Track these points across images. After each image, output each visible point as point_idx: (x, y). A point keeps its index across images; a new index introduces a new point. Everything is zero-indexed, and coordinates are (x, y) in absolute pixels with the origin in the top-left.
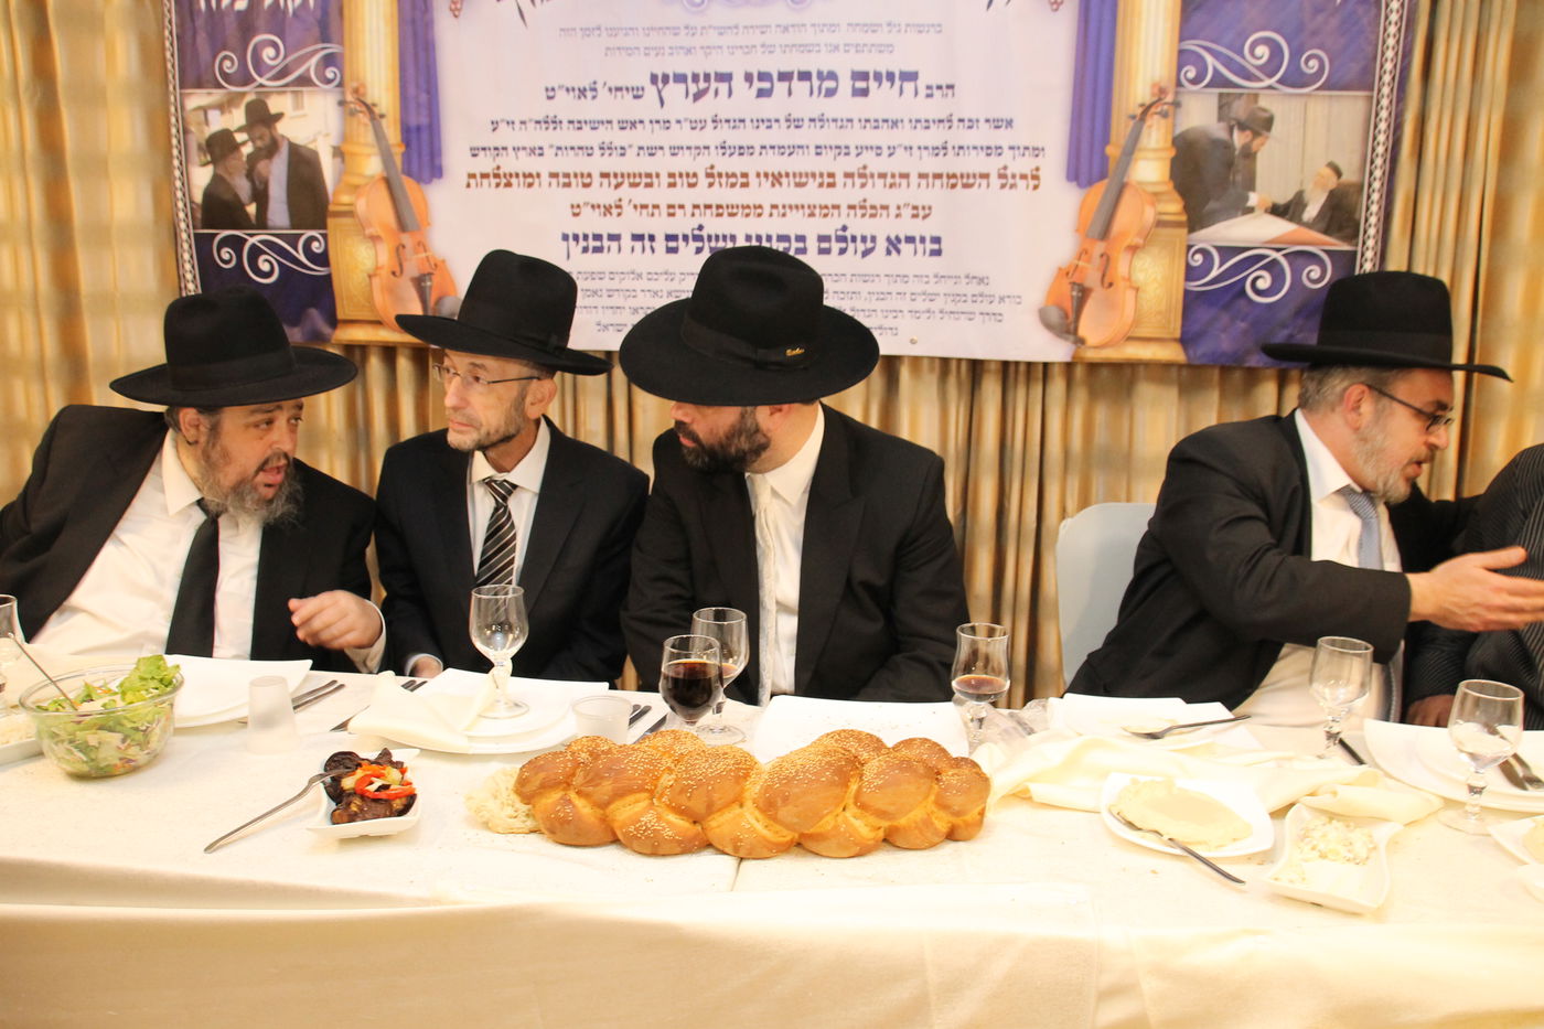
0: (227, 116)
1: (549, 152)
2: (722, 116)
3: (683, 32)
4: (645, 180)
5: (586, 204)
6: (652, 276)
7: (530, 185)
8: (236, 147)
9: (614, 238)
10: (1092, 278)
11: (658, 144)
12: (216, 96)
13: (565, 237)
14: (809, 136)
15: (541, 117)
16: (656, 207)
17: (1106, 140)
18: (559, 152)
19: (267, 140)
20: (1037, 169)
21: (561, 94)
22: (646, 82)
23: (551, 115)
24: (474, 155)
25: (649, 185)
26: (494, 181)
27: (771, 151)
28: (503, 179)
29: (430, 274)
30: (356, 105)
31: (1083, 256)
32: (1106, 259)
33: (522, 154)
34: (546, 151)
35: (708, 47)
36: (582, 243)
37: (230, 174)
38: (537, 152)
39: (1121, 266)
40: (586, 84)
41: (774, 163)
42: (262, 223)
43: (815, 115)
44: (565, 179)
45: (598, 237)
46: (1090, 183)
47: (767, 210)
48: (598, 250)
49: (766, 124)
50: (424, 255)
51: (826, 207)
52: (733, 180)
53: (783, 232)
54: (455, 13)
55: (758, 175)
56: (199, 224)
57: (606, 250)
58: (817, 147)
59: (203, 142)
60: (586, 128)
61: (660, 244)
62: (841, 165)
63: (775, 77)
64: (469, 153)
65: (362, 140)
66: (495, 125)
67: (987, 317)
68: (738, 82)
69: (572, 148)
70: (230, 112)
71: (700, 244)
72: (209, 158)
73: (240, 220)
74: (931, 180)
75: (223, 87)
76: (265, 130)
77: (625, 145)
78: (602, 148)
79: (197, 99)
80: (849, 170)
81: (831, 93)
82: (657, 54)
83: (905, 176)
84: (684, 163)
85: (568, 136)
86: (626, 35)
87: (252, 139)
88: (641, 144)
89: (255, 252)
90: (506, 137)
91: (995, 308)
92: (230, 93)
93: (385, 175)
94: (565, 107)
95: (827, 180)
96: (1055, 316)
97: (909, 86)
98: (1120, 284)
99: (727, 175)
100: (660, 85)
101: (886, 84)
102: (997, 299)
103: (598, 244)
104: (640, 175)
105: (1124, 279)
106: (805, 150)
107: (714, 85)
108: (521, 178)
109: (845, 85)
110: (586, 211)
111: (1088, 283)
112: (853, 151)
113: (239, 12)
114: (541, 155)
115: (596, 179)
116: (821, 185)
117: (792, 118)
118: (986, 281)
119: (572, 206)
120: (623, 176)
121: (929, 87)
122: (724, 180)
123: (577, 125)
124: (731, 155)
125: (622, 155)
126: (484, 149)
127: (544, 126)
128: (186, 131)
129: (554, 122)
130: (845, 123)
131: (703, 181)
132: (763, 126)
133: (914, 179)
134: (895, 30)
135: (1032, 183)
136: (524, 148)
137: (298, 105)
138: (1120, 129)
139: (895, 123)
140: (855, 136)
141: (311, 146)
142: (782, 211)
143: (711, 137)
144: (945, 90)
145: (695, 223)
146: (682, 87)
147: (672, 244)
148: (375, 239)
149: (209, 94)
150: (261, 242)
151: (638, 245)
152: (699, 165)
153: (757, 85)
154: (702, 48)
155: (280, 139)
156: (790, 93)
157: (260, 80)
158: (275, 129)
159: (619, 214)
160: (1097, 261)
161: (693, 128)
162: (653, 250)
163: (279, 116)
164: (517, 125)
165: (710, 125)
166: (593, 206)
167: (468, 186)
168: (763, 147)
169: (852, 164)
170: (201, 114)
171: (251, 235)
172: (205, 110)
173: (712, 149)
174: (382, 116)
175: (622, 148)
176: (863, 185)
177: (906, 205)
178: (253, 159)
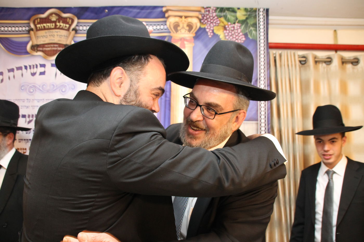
3: (26, 101)
35: (34, 106)
84: (22, 145)
146: (24, 119)
152: (27, 146)
154: (32, 106)
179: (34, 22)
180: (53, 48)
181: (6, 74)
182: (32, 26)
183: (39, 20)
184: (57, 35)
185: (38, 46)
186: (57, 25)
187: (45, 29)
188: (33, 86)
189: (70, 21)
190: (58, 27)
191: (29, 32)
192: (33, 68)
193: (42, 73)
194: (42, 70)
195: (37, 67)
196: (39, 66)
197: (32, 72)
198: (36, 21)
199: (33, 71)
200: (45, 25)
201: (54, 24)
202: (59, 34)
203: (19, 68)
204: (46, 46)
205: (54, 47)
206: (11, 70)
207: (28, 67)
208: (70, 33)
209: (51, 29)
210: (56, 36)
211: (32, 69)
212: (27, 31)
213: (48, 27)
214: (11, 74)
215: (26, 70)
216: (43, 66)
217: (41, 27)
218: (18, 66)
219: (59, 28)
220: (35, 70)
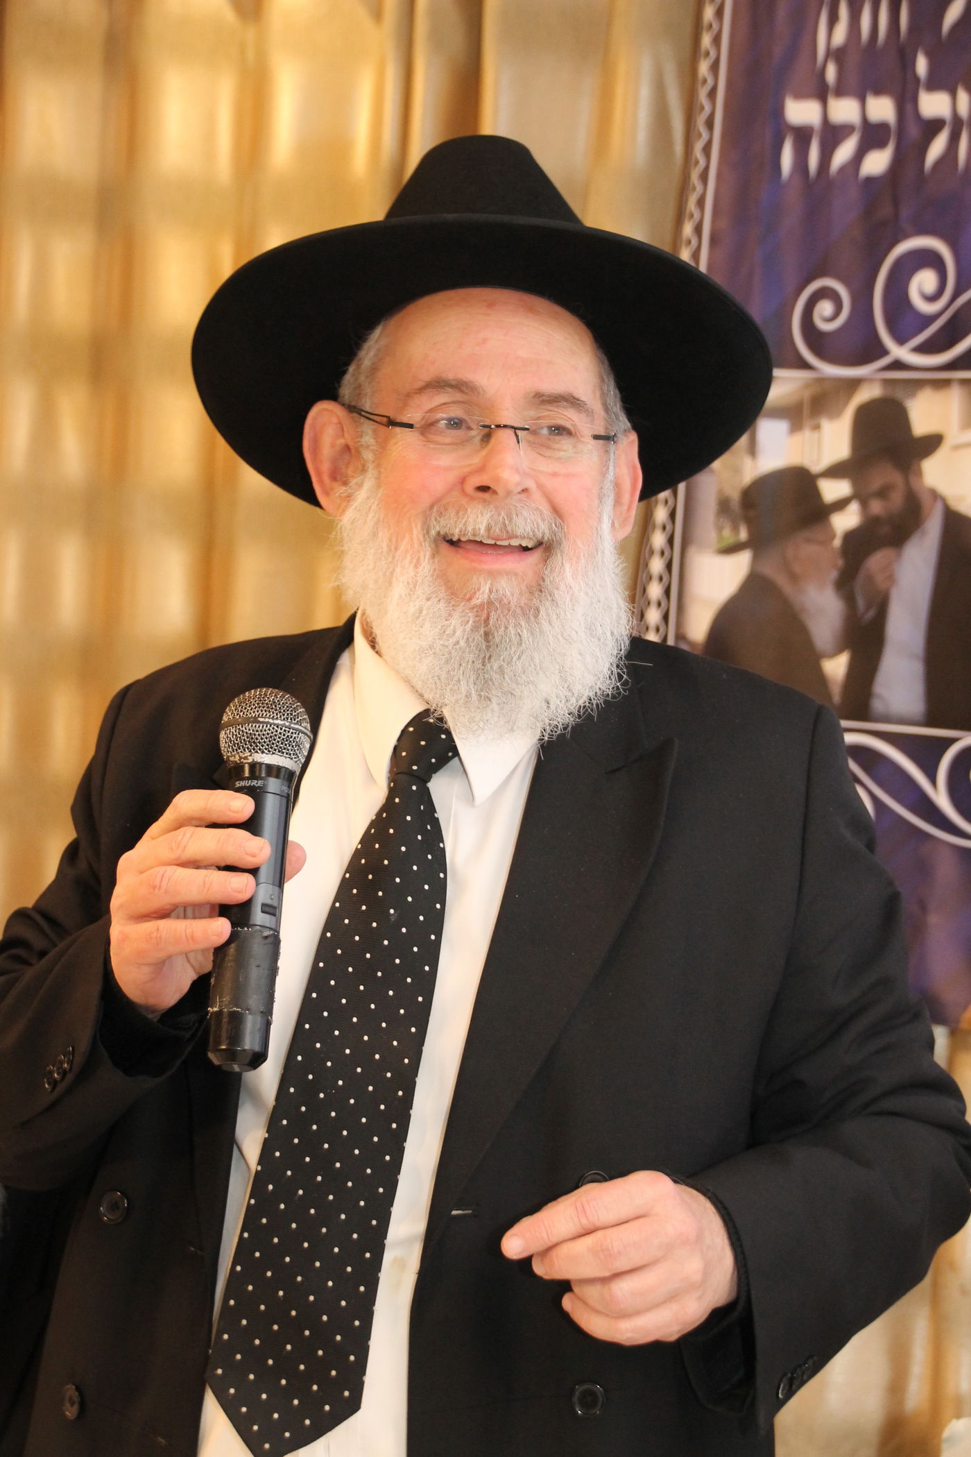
0: (807, 435)
8: (820, 512)
12: (788, 384)
19: (897, 499)
37: (794, 578)
42: (858, 703)
59: (735, 495)
70: (817, 427)
72: (743, 535)
75: (805, 365)
76: (896, 477)
87: (859, 495)
92: (821, 380)
113: (870, 180)
150: (851, 750)
155: (926, 500)
157: (898, 351)
158: (919, 473)
163: (932, 443)
178: (859, 544)
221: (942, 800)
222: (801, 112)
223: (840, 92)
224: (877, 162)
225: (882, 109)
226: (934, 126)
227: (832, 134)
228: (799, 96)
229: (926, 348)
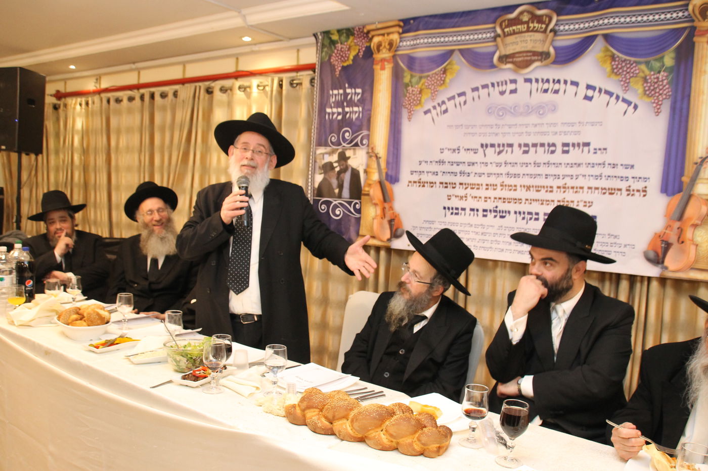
0: (331, 157)
1: (440, 174)
2: (508, 161)
3: (495, 127)
4: (477, 187)
5: (453, 195)
6: (476, 226)
7: (432, 187)
8: (333, 168)
9: (463, 209)
10: (673, 238)
11: (483, 172)
12: (328, 149)
13: (445, 208)
14: (543, 170)
15: (437, 160)
16: (480, 198)
17: (682, 174)
18: (444, 174)
19: (344, 166)
20: (646, 187)
21: (446, 151)
22: (479, 147)
23: (442, 159)
24: (412, 174)
25: (478, 189)
26: (418, 184)
27: (527, 176)
28: (422, 184)
29: (394, 219)
30: (372, 155)
31: (668, 228)
32: (681, 230)
33: (430, 174)
34: (439, 173)
35: (505, 133)
36: (451, 211)
37: (330, 178)
38: (436, 174)
39: (689, 233)
40: (455, 147)
41: (528, 181)
42: (340, 196)
43: (546, 161)
44: (445, 185)
45: (457, 209)
46: (673, 194)
47: (524, 201)
48: (457, 214)
49: (526, 165)
50: (392, 212)
51: (548, 201)
52: (510, 188)
53: (530, 211)
54: (409, 119)
55: (521, 186)
56: (315, 195)
57: (460, 214)
58: (546, 175)
59: (321, 166)
60: (455, 165)
61: (481, 213)
62: (556, 183)
63: (530, 145)
64: (410, 173)
65: (373, 167)
66: (420, 163)
67: (617, 254)
68: (516, 147)
69: (449, 173)
70: (332, 155)
71: (496, 214)
72: (322, 171)
73: (332, 195)
74: (593, 190)
75: (330, 146)
76: (344, 163)
77: (470, 172)
78: (460, 173)
79: (321, 150)
80: (559, 185)
81: (553, 152)
82: (484, 136)
83: (582, 188)
84: (492, 180)
85: (447, 168)
86: (472, 128)
87: (339, 165)
88: (476, 172)
89: (336, 207)
90: (424, 168)
91: (622, 249)
92: (333, 149)
93: (379, 180)
94: (448, 156)
95: (549, 189)
96: (652, 255)
97: (586, 149)
98: (688, 242)
99: (509, 186)
100: (485, 148)
101: (577, 148)
102: (623, 246)
103: (457, 211)
104: (475, 185)
105: (690, 240)
106: (541, 177)
107: (506, 148)
108: (429, 184)
109: (559, 149)
110: (453, 198)
111: (670, 241)
112: (561, 177)
113: (339, 120)
114: (437, 175)
115: (458, 185)
116: (547, 191)
117: (536, 163)
118: (618, 237)
119: (448, 196)
120: (468, 184)
121: (595, 149)
122: (507, 188)
123: (451, 164)
124: (511, 177)
125: (468, 176)
126: (416, 172)
127: (439, 163)
128: (315, 162)
129: (443, 162)
130: (558, 165)
131: (499, 188)
132: (524, 166)
133: (586, 189)
134: (581, 125)
135: (642, 194)
136: (431, 172)
137: (355, 154)
138: (689, 169)
139: (579, 165)
140: (562, 171)
141: (358, 169)
142: (530, 202)
143: (503, 170)
144: (602, 151)
145: (495, 205)
146: (493, 149)
147: (485, 213)
148: (376, 204)
149: (326, 149)
150: (339, 203)
151: (472, 213)
152: (498, 181)
153: (523, 148)
154: (502, 133)
155: (349, 166)
156: (536, 152)
157: (344, 144)
158: (347, 162)
159: (466, 200)
160: (675, 231)
161: (497, 166)
162: (477, 215)
163: (349, 158)
164: (429, 163)
165: (503, 165)
166: (456, 196)
167: (408, 186)
168: (524, 175)
169: (560, 182)
170: (322, 156)
171: (335, 201)
172: (323, 154)
173: (504, 175)
174: (380, 158)
175: (469, 173)
176: (564, 192)
177: (581, 201)
178: (339, 173)
179: (501, 25)
180: (526, 58)
181: (470, 95)
182: (499, 31)
183: (506, 22)
184: (531, 40)
185: (507, 56)
186: (531, 27)
187: (514, 33)
188: (502, 108)
189: (547, 19)
190: (531, 29)
191: (495, 39)
192: (502, 85)
193: (514, 91)
194: (512, 87)
195: (506, 84)
196: (508, 82)
197: (501, 90)
198: (504, 24)
199: (501, 88)
200: (514, 28)
201: (526, 26)
202: (532, 38)
203: (485, 86)
204: (517, 55)
205: (527, 56)
206: (475, 89)
207: (496, 85)
208: (548, 35)
209: (522, 32)
210: (529, 41)
211: (500, 87)
212: (492, 38)
213: (518, 30)
214: (476, 93)
215: (493, 88)
216: (514, 81)
217: (510, 31)
218: (484, 83)
219: (532, 31)
220: (504, 88)
221: (352, 210)
222: (329, 110)
223: (334, 107)
224: (340, 117)
225: (340, 110)
226: (347, 113)
227: (333, 114)
228: (328, 108)
229: (348, 144)
